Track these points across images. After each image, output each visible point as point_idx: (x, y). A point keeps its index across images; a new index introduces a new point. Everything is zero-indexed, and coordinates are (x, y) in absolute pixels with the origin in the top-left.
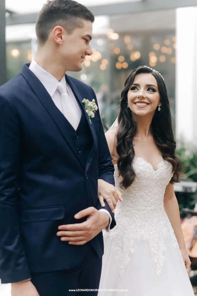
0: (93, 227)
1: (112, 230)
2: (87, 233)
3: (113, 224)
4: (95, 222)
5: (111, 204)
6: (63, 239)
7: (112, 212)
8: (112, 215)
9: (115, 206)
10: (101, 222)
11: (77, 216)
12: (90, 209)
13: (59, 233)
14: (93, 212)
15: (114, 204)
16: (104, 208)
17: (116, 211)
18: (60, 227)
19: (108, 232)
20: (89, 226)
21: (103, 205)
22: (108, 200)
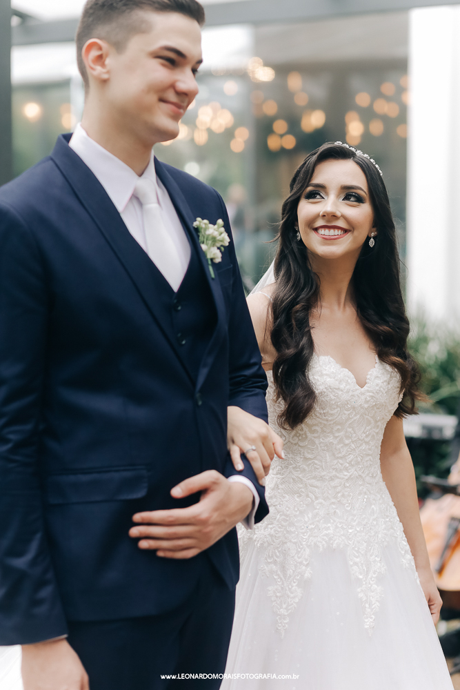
0: (215, 517)
1: (259, 524)
2: (199, 531)
3: (262, 511)
4: (220, 506)
5: (257, 466)
6: (144, 544)
7: (261, 482)
8: (261, 490)
9: (266, 469)
10: (233, 506)
11: (178, 491)
12: (209, 476)
13: (135, 531)
14: (215, 483)
15: (266, 464)
16: (240, 473)
17: (269, 482)
18: (138, 517)
19: (249, 530)
20: (204, 516)
21: (239, 465)
22: (250, 455)
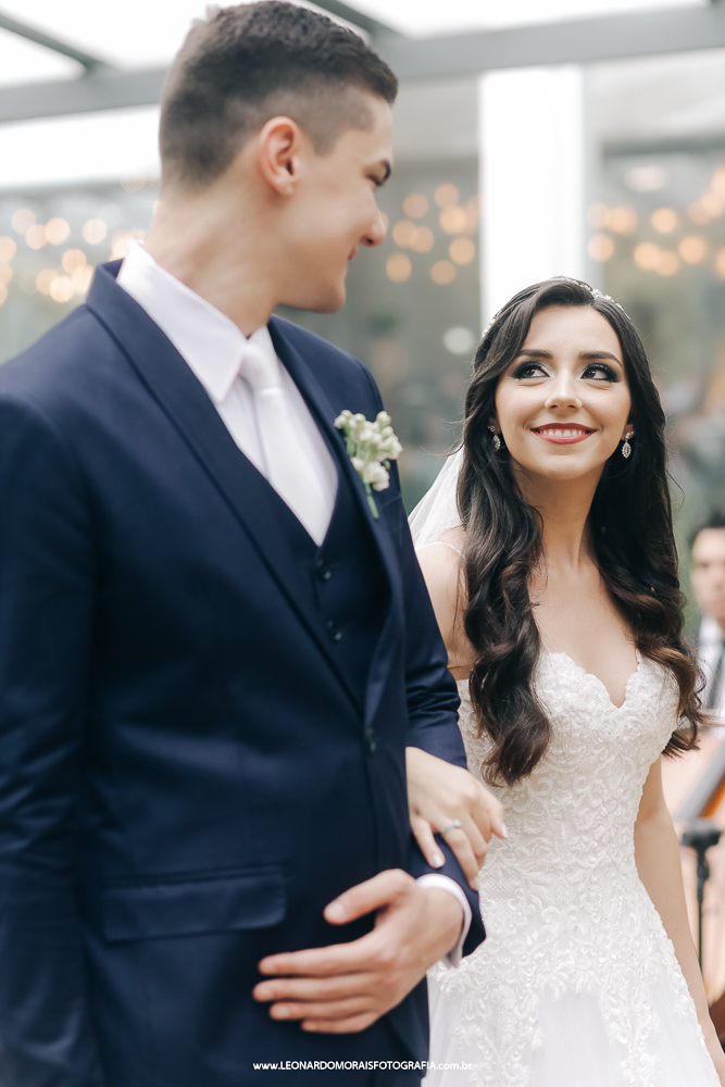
0: (405, 954)
1: (465, 960)
2: (379, 983)
3: (475, 935)
4: (412, 935)
5: (465, 855)
6: (280, 1012)
7: (472, 885)
8: (473, 897)
9: (480, 858)
10: (432, 932)
11: (338, 911)
12: (390, 880)
13: (264, 991)
14: (402, 894)
15: (480, 853)
16: (438, 870)
17: (482, 885)
18: (269, 964)
19: (453, 968)
20: (387, 955)
21: (436, 857)
22: (454, 837)
